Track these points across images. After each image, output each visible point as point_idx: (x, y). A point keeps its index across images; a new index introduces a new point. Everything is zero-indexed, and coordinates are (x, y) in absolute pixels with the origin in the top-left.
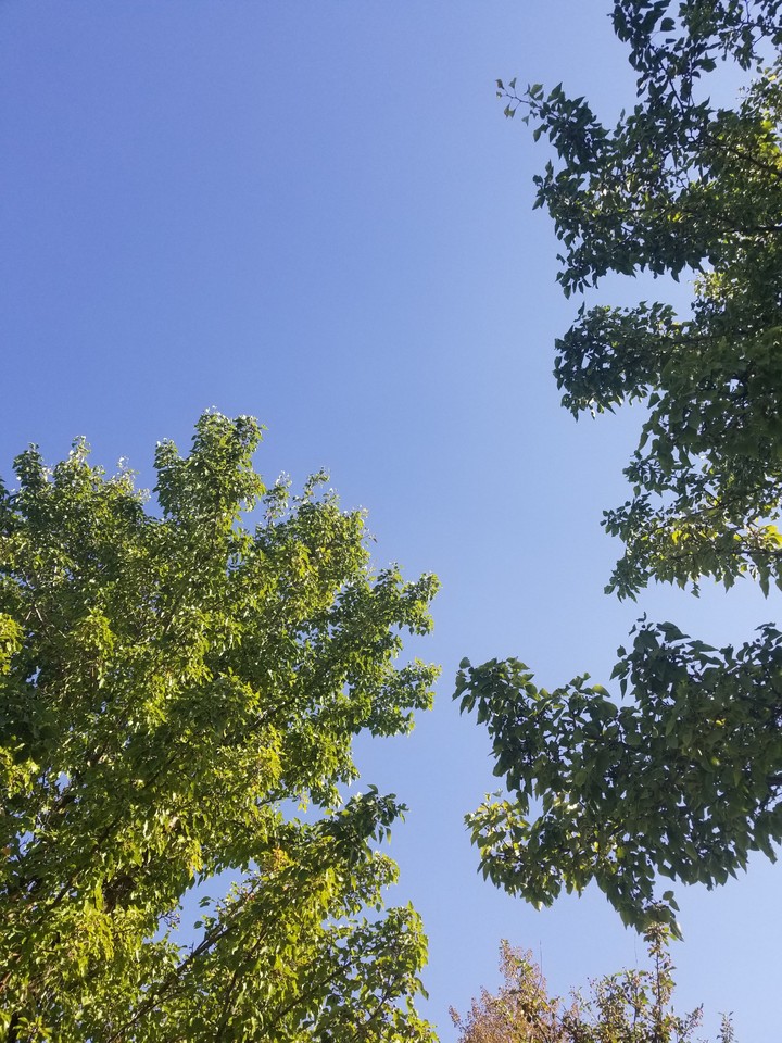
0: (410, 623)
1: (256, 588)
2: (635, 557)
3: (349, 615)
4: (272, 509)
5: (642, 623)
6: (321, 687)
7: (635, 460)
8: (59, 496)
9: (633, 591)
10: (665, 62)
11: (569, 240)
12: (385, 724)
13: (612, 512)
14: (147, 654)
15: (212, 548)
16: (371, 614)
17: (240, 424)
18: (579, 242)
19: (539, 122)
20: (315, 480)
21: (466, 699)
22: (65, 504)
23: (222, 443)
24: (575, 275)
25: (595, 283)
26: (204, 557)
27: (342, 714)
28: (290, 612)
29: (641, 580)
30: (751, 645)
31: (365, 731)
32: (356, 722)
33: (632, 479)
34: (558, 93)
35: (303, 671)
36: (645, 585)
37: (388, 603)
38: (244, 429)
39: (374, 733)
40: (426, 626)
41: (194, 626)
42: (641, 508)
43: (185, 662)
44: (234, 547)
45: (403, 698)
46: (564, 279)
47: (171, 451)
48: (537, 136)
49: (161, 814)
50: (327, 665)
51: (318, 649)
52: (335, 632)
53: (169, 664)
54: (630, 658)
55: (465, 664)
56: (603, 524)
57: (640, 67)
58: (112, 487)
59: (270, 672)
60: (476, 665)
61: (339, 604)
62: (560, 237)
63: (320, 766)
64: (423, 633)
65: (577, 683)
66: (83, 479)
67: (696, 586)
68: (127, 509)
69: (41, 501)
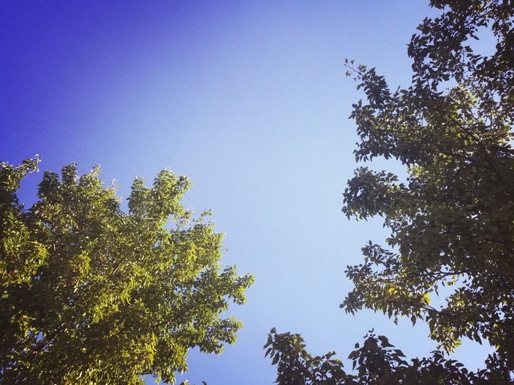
0: (235, 297)
1: (165, 260)
2: (359, 293)
3: (204, 284)
4: (182, 222)
5: (370, 333)
6: (182, 319)
7: (368, 245)
8: (79, 190)
9: (354, 310)
10: (427, 71)
11: (363, 136)
12: (208, 347)
13: (351, 267)
14: (104, 281)
15: (150, 235)
16: (217, 287)
17: (182, 179)
18: (367, 139)
19: (361, 82)
20: (205, 213)
21: (270, 350)
22: (81, 195)
23: (169, 186)
24: (362, 152)
25: (371, 158)
26: (145, 239)
27: (188, 336)
28: (176, 276)
29: (359, 305)
30: (427, 360)
31: (197, 348)
32: (194, 342)
33: (365, 254)
34: (372, 71)
35: (174, 308)
36: (361, 308)
37: (226, 283)
38: (182, 182)
39: (201, 350)
40: (242, 300)
41: (132, 273)
42: (367, 269)
43: (121, 290)
44: (161, 237)
45: (221, 335)
46: (357, 153)
47: (141, 183)
48: (359, 87)
49: (90, 370)
50: (188, 308)
51: (184, 298)
52: (194, 291)
53: (113, 289)
54: (361, 350)
55: (273, 331)
56: (346, 271)
57: (415, 70)
58: (106, 192)
59: (159, 305)
60: (278, 332)
61: (200, 278)
62: (359, 133)
63: (172, 362)
64: (240, 303)
65: (328, 356)
66: (94, 185)
67: (396, 319)
68: (112, 205)
69: (70, 190)
